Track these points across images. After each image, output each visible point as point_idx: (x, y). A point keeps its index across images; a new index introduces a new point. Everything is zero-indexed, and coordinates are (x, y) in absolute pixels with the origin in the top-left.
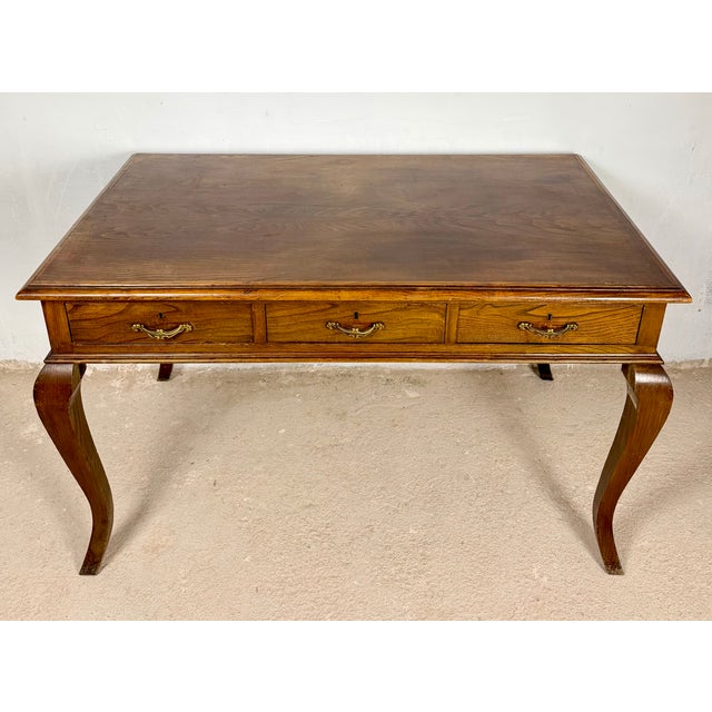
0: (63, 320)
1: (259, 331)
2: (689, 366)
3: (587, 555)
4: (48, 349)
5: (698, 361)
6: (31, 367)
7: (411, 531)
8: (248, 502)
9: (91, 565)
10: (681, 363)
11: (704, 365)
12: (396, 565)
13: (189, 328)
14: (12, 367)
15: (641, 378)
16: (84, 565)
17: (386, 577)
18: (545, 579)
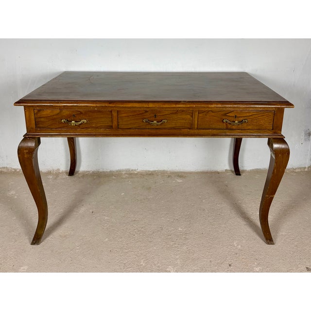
0: (33, 117)
1: (115, 123)
2: (299, 170)
3: (258, 238)
4: (25, 132)
5: (303, 168)
6: (13, 171)
7: (180, 229)
8: (107, 219)
9: (37, 239)
10: (296, 169)
11: (306, 170)
12: (173, 241)
13: (85, 121)
14: (5, 170)
15: (276, 146)
16: (33, 240)
17: (168, 246)
18: (239, 246)
